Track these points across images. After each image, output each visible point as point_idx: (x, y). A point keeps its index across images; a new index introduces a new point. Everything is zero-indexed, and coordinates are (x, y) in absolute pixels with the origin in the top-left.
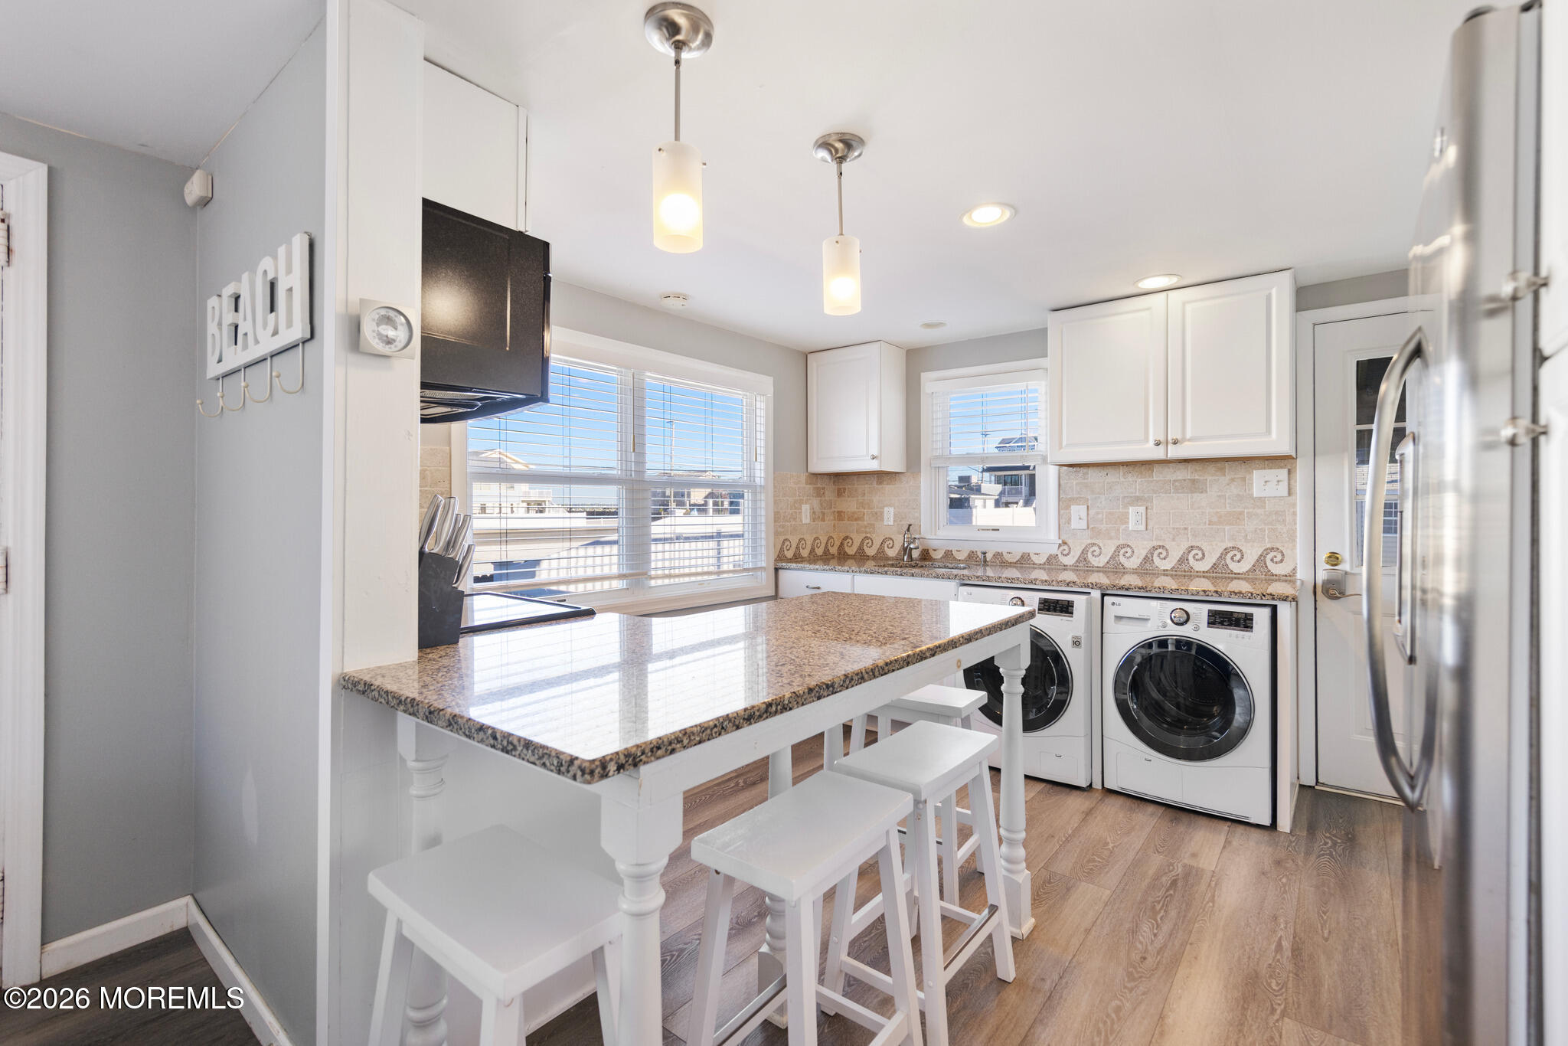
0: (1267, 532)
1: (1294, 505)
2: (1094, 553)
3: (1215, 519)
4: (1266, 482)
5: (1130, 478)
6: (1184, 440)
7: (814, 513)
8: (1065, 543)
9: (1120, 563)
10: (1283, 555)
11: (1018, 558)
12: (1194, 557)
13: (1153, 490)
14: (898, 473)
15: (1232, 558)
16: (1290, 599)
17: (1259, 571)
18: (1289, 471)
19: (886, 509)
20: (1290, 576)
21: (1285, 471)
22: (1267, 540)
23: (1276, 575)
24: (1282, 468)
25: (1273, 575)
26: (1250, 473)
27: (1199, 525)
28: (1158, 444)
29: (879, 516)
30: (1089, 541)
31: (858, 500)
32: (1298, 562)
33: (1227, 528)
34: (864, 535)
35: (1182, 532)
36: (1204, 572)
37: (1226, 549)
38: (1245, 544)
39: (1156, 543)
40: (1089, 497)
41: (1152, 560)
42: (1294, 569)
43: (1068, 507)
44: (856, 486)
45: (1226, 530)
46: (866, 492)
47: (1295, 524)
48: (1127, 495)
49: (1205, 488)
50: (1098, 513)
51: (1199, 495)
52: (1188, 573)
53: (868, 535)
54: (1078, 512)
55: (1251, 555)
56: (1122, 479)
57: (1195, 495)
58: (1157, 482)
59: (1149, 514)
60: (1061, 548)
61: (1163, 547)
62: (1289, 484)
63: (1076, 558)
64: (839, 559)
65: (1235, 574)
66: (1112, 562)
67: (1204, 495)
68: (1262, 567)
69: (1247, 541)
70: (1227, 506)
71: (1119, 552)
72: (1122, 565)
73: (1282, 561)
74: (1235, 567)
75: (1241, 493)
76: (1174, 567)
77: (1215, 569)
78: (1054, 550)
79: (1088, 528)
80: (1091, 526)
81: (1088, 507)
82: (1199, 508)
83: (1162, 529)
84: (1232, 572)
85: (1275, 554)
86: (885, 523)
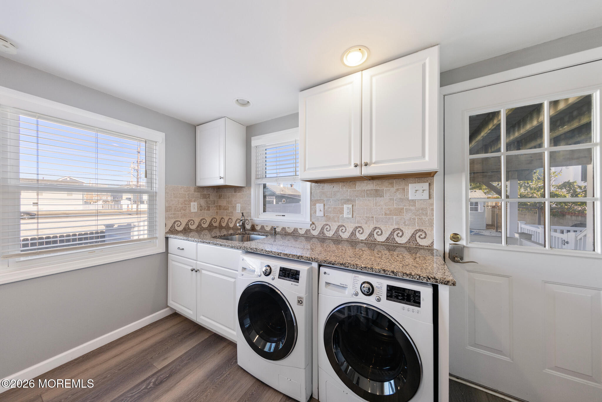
0: (417, 220)
1: (432, 204)
2: (327, 229)
3: (388, 212)
4: (416, 191)
5: (345, 189)
6: (371, 163)
7: (201, 206)
8: (313, 223)
9: (340, 235)
10: (426, 234)
11: (293, 230)
12: (377, 233)
13: (356, 195)
14: (242, 187)
15: (397, 235)
16: (450, 284)
17: (412, 243)
18: (430, 184)
19: (237, 205)
20: (430, 247)
21: (427, 185)
22: (417, 225)
23: (422, 246)
24: (425, 182)
25: (420, 246)
26: (407, 186)
27: (379, 215)
28: (356, 166)
29: (234, 208)
30: (325, 223)
31: (227, 200)
32: (435, 239)
33: (394, 217)
34: (229, 217)
35: (371, 219)
36: (382, 242)
37: (394, 230)
38: (404, 227)
39: (357, 225)
40: (325, 199)
41: (355, 234)
42: (432, 243)
43: (315, 205)
44: (226, 194)
45: (394, 218)
46: (230, 197)
47: (433, 216)
48: (343, 198)
49: (382, 195)
50: (329, 208)
51: (380, 198)
52: (374, 242)
53: (231, 217)
54: (319, 206)
55: (408, 233)
56: (341, 190)
57: (377, 198)
58: (358, 191)
59: (354, 209)
60: (312, 226)
61: (361, 227)
62: (429, 192)
63: (318, 232)
64: (219, 228)
65: (399, 244)
66: (335, 235)
67: (382, 198)
68: (414, 240)
69: (405, 225)
70: (395, 204)
71: (339, 229)
72: (341, 237)
73: (425, 237)
74: (399, 240)
75: (402, 197)
76: (366, 239)
77: (388, 240)
78: (309, 227)
79: (324, 216)
80: (326, 215)
81: (324, 204)
82: (379, 206)
83: (360, 217)
84: (397, 243)
85: (421, 233)
86: (237, 212)
